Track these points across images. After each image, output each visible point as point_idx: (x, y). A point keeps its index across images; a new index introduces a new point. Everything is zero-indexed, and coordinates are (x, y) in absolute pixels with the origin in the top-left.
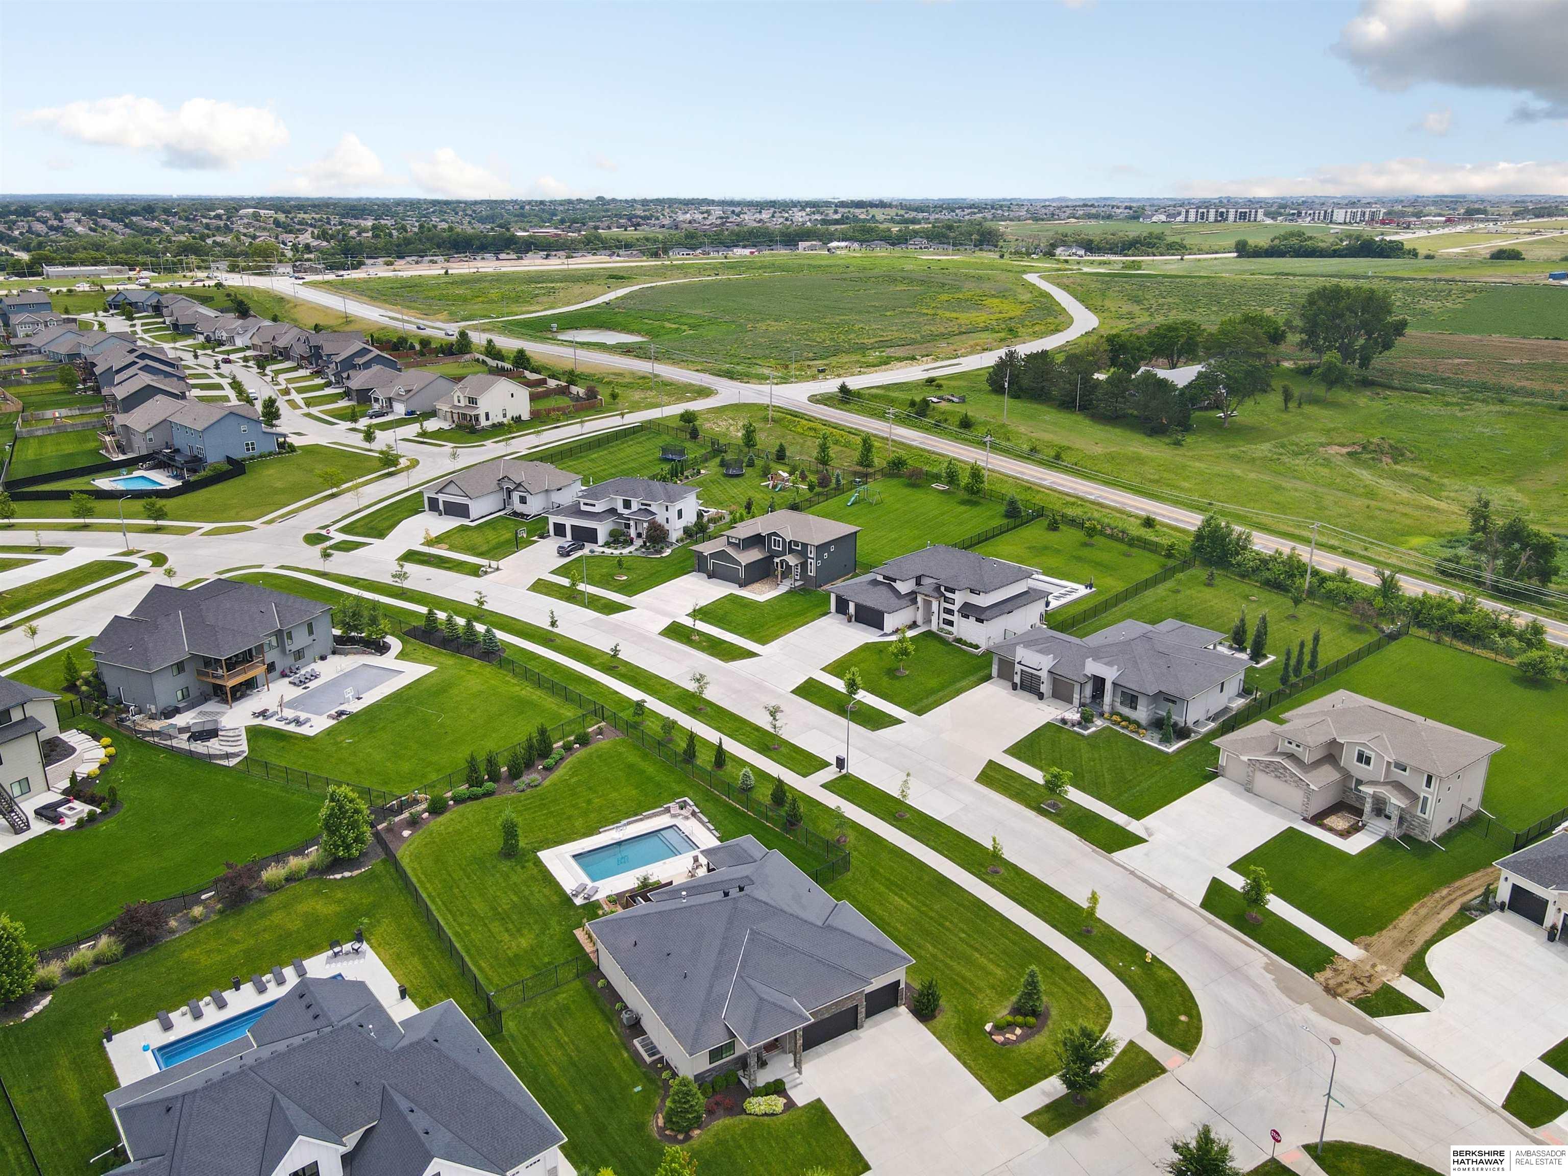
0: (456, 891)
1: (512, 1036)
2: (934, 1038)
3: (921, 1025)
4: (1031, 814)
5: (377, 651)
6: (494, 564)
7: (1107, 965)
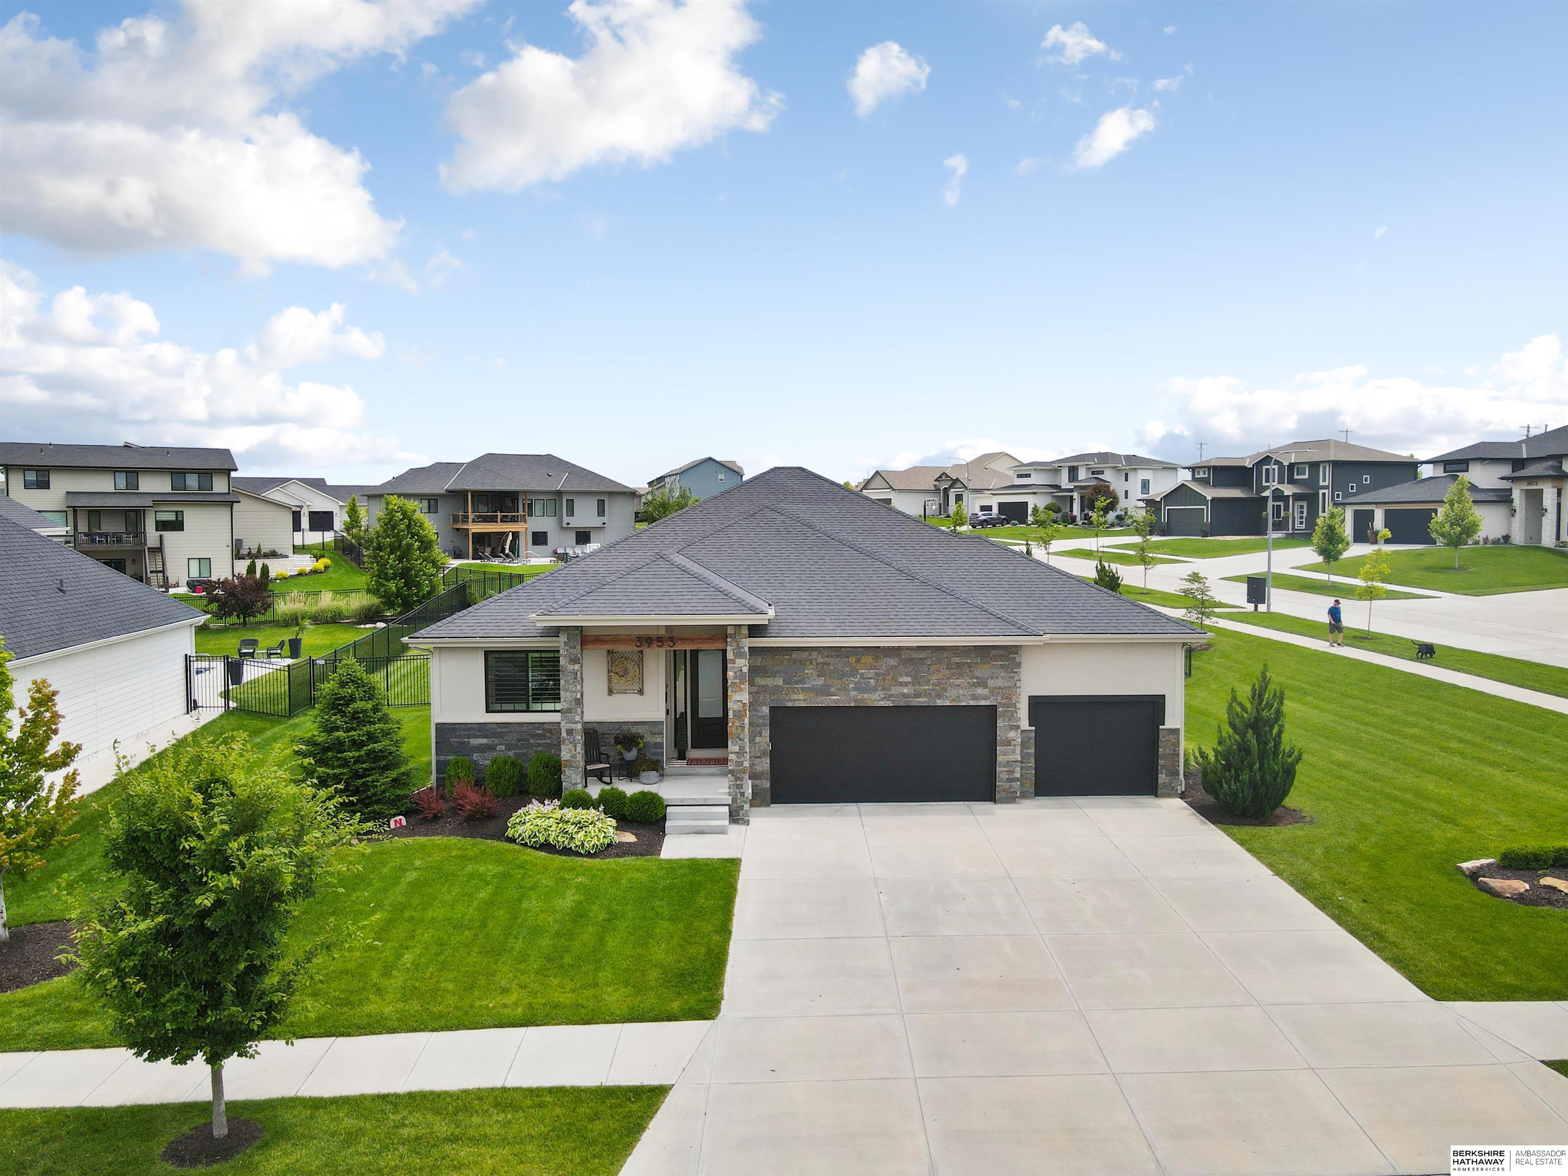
2: (1239, 848)
3: (1212, 827)
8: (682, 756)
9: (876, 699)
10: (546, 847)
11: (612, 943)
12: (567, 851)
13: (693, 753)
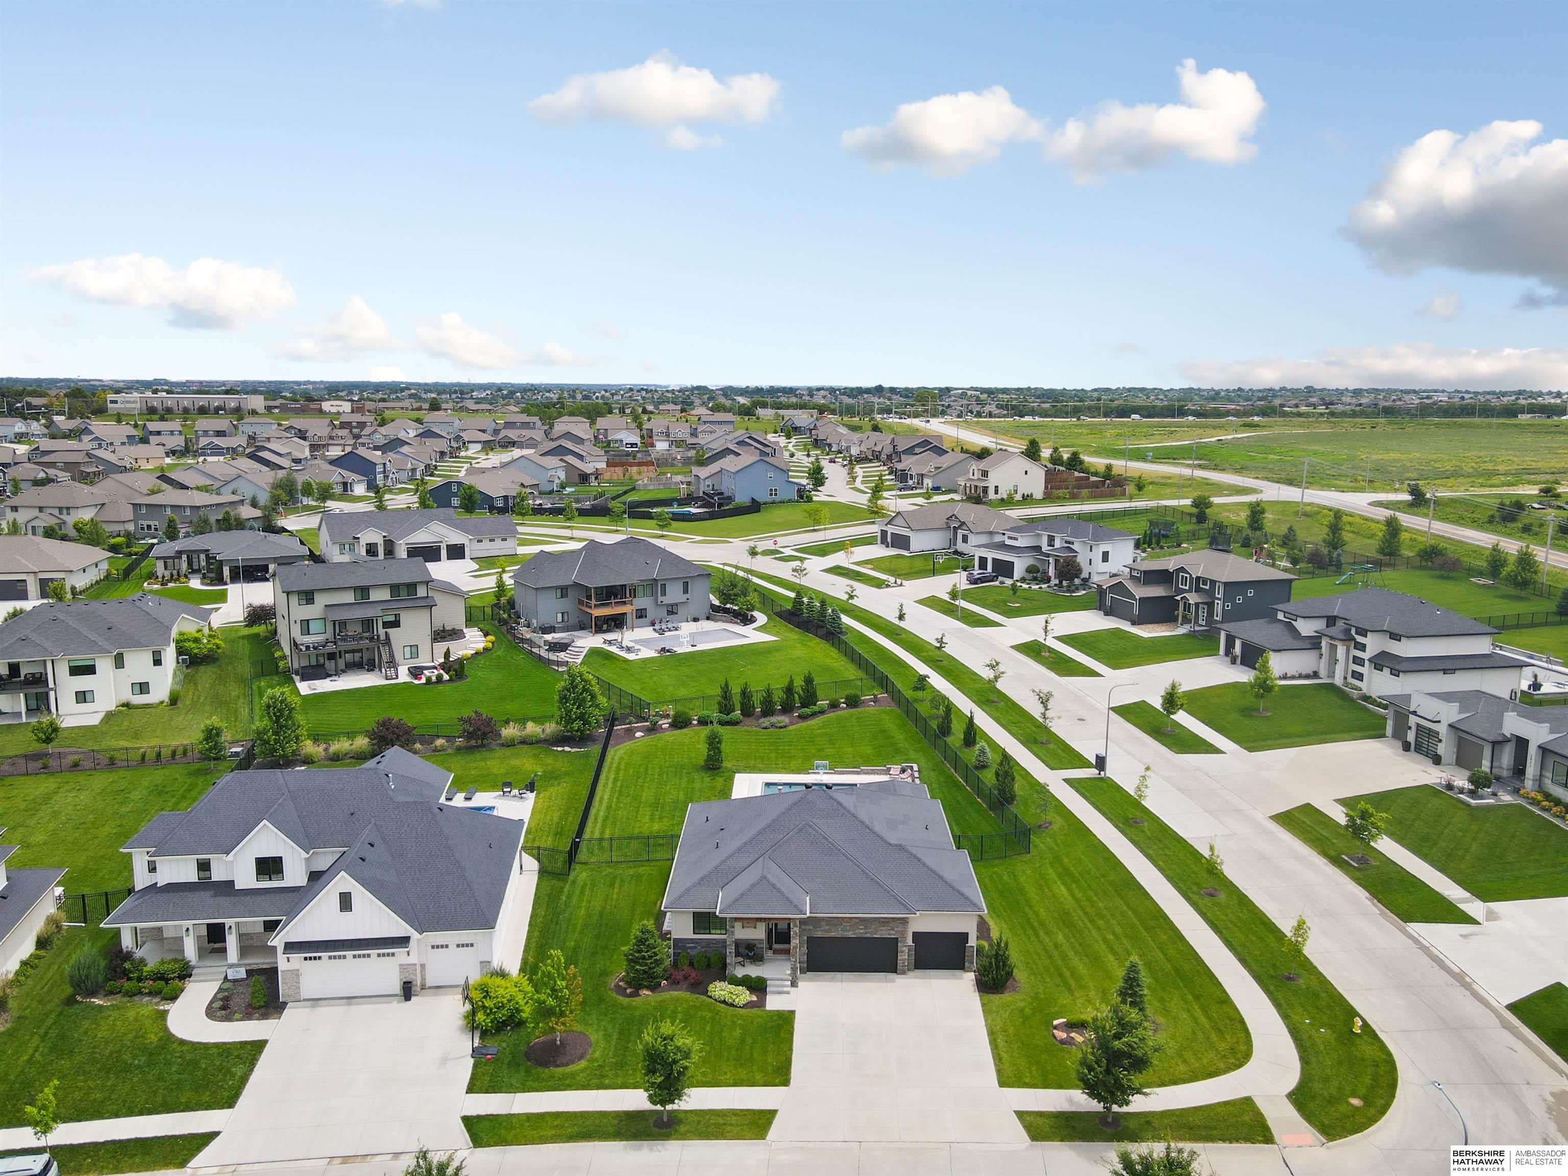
0: (640, 780)
1: (574, 882)
2: (980, 1008)
3: (977, 993)
4: (1321, 862)
5: (741, 621)
6: (899, 581)
7: (1285, 1017)
8: (771, 948)
9: (850, 934)
10: (724, 1002)
11: (755, 1055)
12: (732, 1005)
13: (775, 946)
